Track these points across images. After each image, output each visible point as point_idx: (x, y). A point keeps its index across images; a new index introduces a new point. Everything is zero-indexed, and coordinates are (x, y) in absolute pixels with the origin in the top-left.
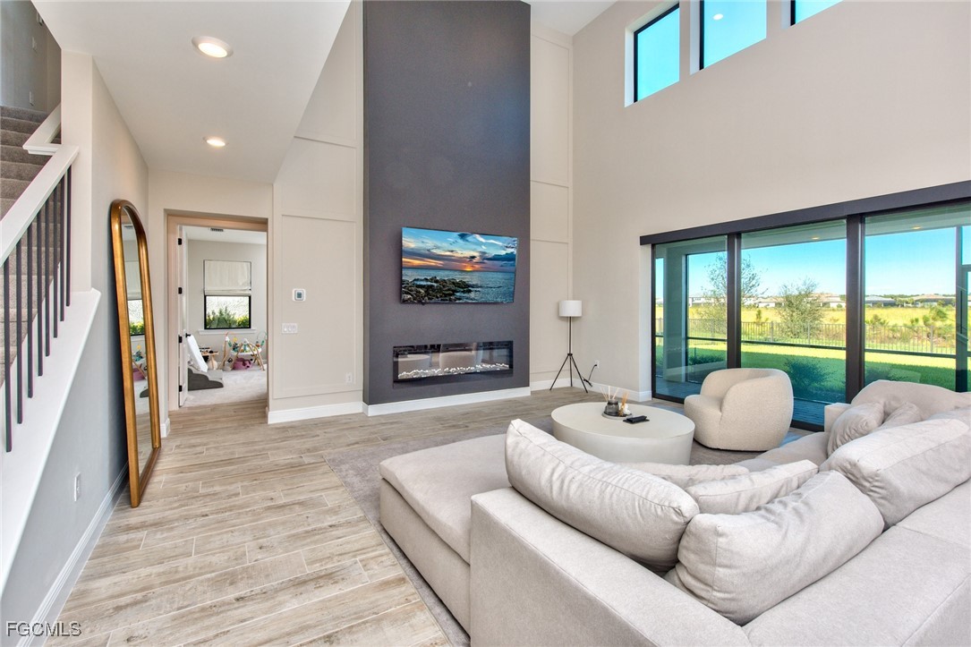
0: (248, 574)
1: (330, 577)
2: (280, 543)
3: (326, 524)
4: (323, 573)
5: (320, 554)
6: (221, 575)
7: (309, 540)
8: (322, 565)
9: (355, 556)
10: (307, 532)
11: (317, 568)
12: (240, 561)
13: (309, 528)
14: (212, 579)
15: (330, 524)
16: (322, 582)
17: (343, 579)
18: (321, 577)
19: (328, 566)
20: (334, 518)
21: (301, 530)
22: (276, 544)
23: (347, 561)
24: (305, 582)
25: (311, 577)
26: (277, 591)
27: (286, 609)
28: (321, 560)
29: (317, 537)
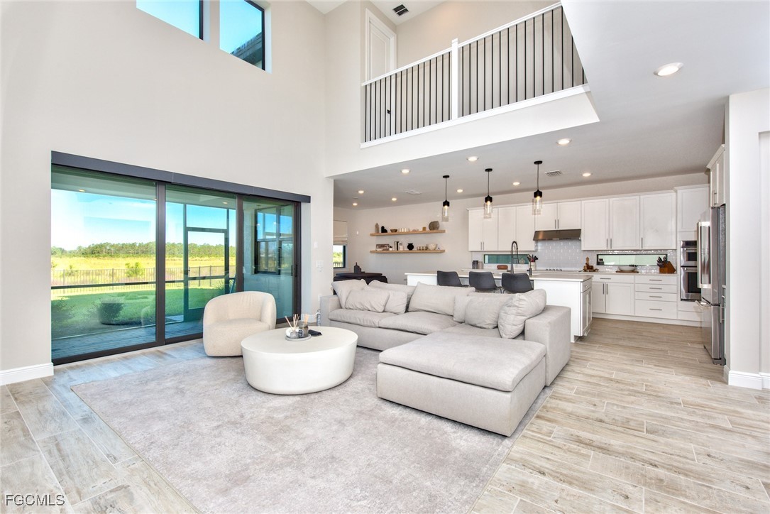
0: (644, 480)
1: (579, 441)
2: (604, 489)
3: (545, 479)
4: (582, 445)
5: (574, 458)
6: (673, 494)
7: (575, 474)
8: (579, 450)
9: (551, 441)
10: (570, 483)
11: (584, 451)
12: (654, 497)
13: (565, 486)
14: (682, 495)
15: (541, 477)
16: (587, 442)
17: (572, 435)
18: (586, 444)
19: (575, 447)
20: (531, 480)
21: (575, 490)
22: (610, 491)
23: (559, 442)
24: (599, 448)
25: (592, 448)
26: (623, 454)
27: (619, 443)
28: (577, 453)
29: (565, 472)
